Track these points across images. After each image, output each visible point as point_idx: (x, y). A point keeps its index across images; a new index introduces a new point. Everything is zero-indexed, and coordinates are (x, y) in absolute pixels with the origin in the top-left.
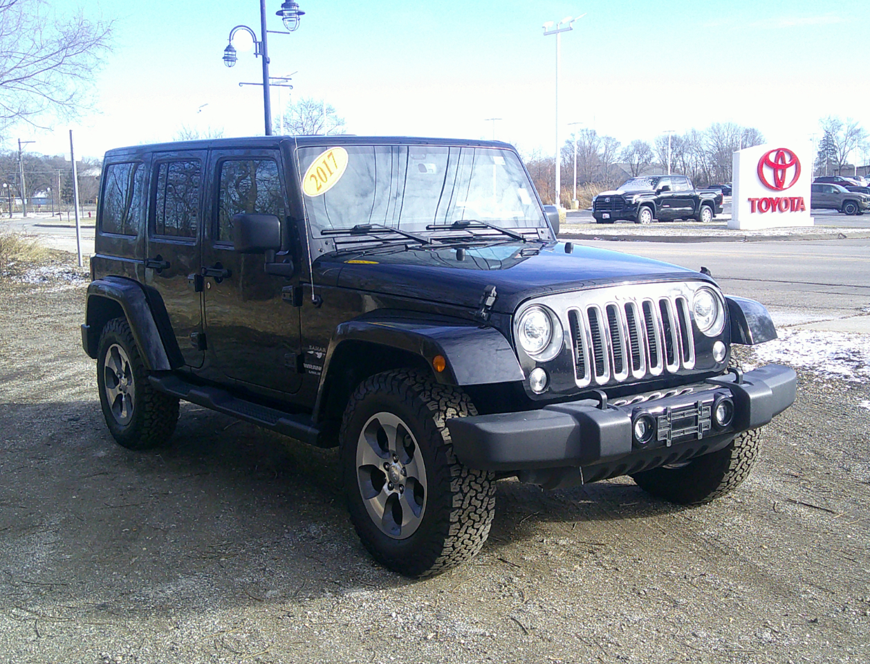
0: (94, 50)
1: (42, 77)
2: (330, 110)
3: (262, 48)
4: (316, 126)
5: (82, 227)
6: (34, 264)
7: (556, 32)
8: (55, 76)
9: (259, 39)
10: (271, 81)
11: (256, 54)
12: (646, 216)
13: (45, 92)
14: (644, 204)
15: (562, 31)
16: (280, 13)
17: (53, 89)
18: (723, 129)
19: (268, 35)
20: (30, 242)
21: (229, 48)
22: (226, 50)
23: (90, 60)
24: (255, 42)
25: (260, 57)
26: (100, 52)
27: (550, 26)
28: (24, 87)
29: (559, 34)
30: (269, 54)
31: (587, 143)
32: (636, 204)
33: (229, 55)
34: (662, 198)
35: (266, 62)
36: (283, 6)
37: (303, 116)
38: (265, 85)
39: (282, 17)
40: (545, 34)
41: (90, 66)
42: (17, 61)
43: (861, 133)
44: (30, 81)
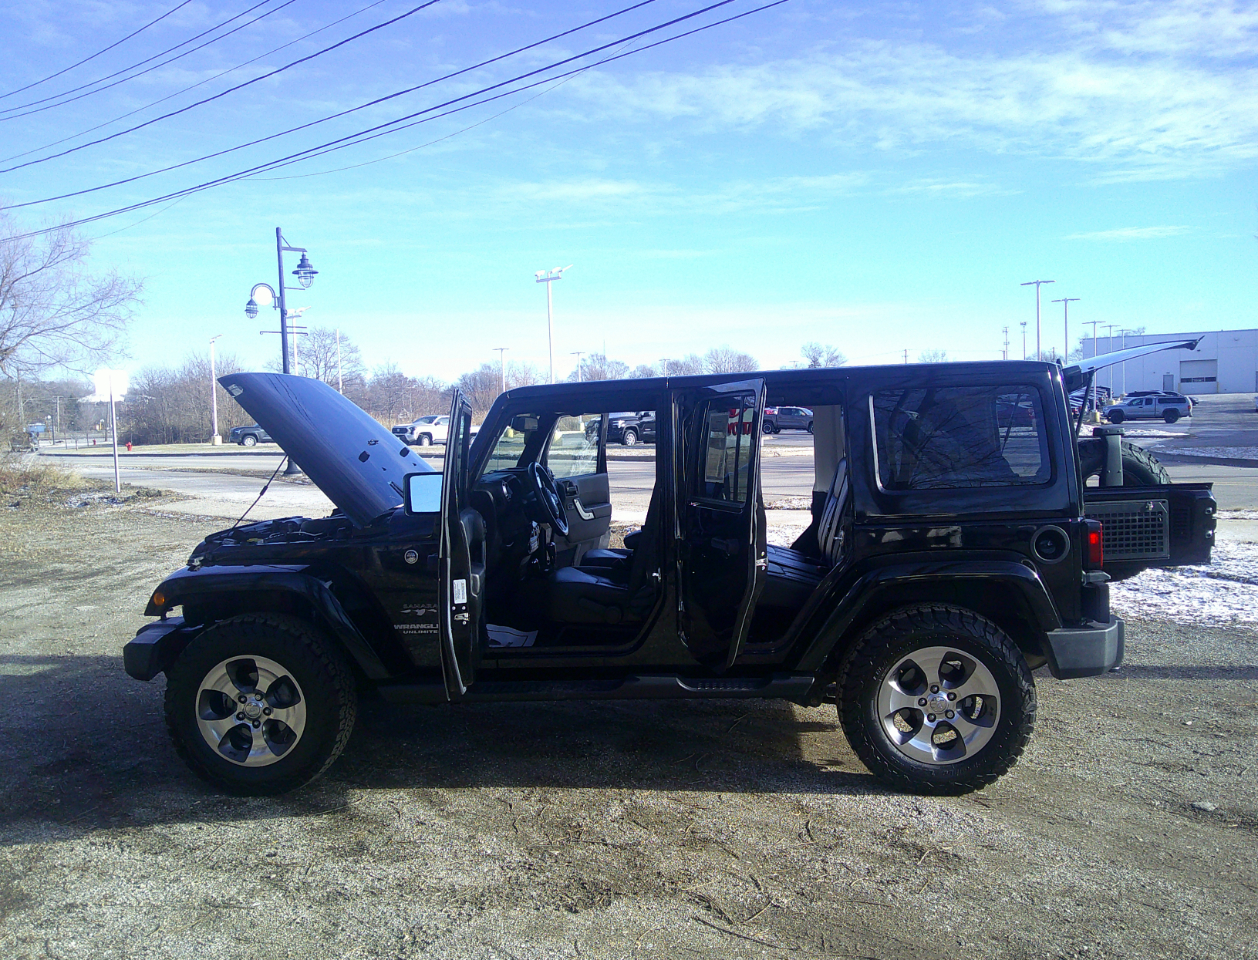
0: (126, 302)
1: (79, 326)
2: (343, 338)
3: (280, 303)
4: (329, 354)
5: (120, 455)
6: (74, 491)
7: (547, 280)
8: (91, 326)
9: (278, 295)
10: (288, 330)
11: (275, 307)
12: (631, 439)
13: (82, 340)
14: (628, 428)
15: (552, 279)
16: (295, 273)
17: (89, 338)
18: (721, 355)
19: (286, 291)
20: (67, 472)
21: (251, 302)
22: (248, 304)
23: (122, 311)
24: (274, 297)
25: (279, 310)
26: (132, 305)
27: (542, 274)
28: (63, 335)
29: (550, 282)
30: (287, 307)
31: (598, 367)
32: (622, 428)
33: (251, 308)
34: (644, 423)
35: (283, 313)
36: (299, 266)
37: (316, 345)
38: (284, 333)
39: (297, 276)
40: (538, 281)
41: (123, 318)
42: (54, 312)
43: (839, 359)
44: (67, 331)
